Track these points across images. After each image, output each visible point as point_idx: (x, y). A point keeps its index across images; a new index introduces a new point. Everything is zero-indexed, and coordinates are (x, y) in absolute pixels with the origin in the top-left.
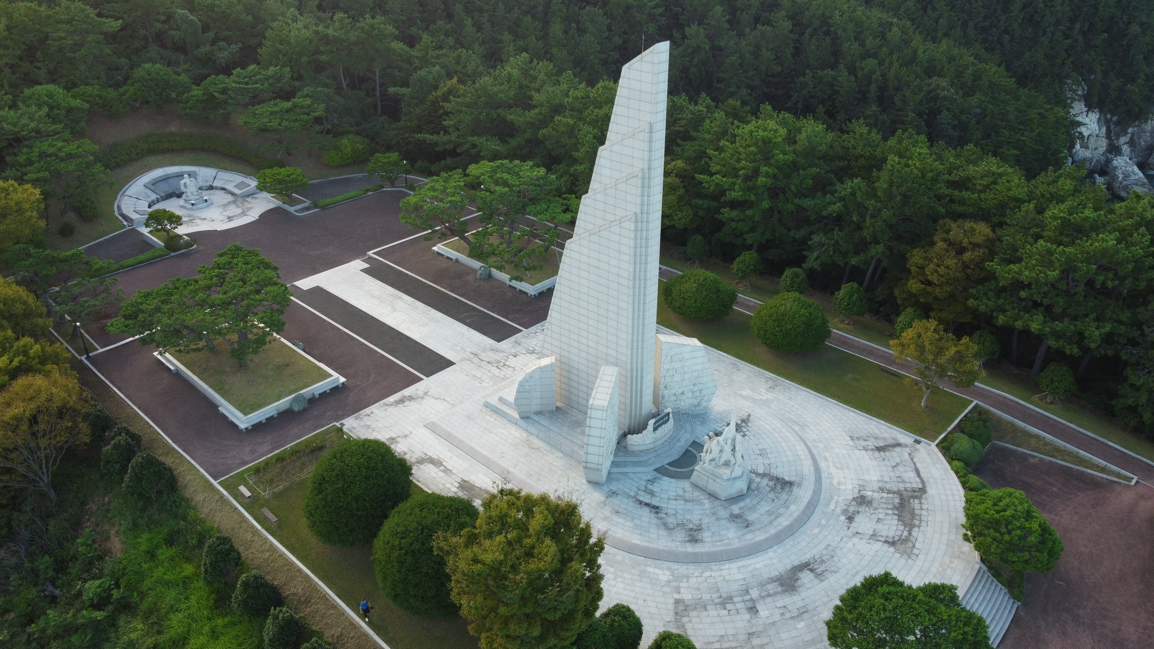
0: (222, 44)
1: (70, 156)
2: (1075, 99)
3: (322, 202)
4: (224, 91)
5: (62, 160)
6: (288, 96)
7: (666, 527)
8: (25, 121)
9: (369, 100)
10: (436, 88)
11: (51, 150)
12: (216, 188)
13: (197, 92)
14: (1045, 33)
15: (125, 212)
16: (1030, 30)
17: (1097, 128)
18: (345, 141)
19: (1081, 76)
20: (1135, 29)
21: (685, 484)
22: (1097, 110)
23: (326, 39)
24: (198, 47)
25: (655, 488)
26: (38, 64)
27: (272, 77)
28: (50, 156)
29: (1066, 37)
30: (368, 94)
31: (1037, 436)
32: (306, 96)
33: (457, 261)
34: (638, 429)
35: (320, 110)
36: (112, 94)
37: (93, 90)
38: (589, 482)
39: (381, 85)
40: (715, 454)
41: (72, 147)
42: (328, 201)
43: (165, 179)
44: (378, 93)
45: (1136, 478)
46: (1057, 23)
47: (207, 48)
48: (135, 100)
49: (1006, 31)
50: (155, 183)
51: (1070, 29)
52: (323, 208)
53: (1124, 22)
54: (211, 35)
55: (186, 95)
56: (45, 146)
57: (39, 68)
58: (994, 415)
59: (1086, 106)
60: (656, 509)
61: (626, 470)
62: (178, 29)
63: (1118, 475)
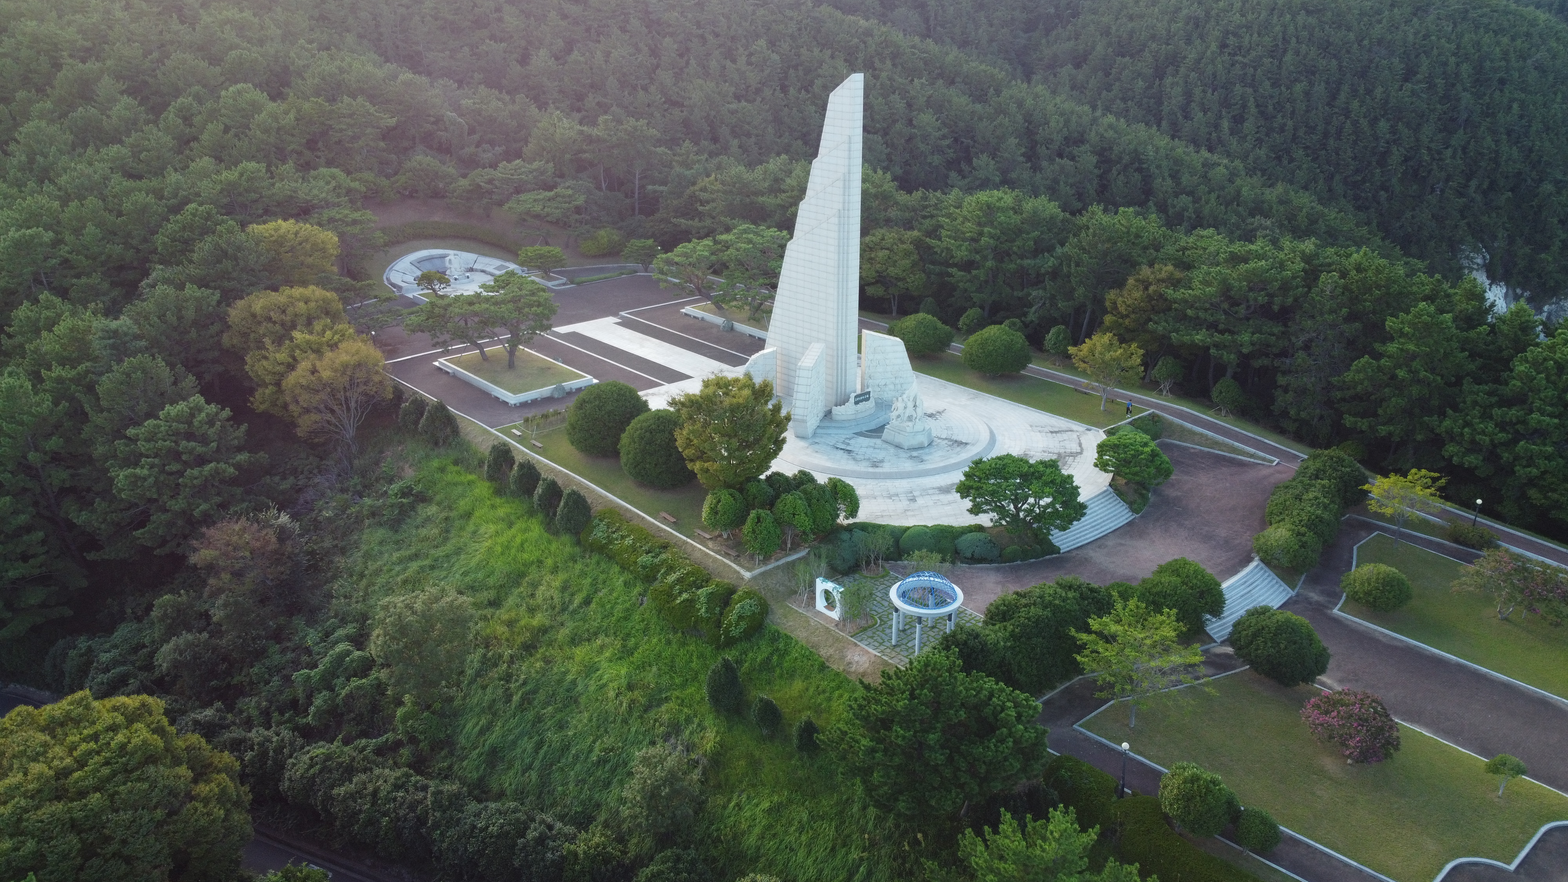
0: (486, 146)
1: (355, 222)
2: (1473, 269)
3: (578, 280)
4: (490, 182)
5: (347, 225)
6: (550, 188)
7: (854, 459)
8: (315, 192)
9: (628, 201)
10: (694, 184)
11: (338, 216)
12: (476, 270)
13: (464, 183)
14: (1433, 190)
15: (393, 280)
16: (1415, 187)
17: (1504, 305)
18: (602, 232)
19: (1482, 242)
20: (1548, 187)
21: (878, 441)
22: (1502, 284)
23: (589, 139)
24: (462, 148)
25: (852, 442)
26: (319, 154)
27: (535, 170)
28: (337, 221)
29: (1461, 195)
30: (626, 196)
31: (1201, 435)
32: (568, 187)
33: (703, 319)
34: (843, 402)
35: (580, 200)
36: (384, 182)
37: (369, 176)
38: (797, 437)
39: (640, 188)
40: (900, 411)
41: (356, 215)
42: (583, 279)
43: (430, 259)
44: (636, 196)
45: (1277, 460)
46: (1448, 179)
47: (471, 149)
48: (405, 189)
49: (1384, 188)
50: (421, 261)
51: (1466, 186)
52: (578, 284)
53: (1533, 180)
54: (476, 137)
55: (453, 185)
56: (333, 213)
57: (319, 157)
58: (1166, 420)
59: (1488, 278)
60: (849, 452)
61: (829, 431)
62: (446, 130)
63: (1264, 459)
